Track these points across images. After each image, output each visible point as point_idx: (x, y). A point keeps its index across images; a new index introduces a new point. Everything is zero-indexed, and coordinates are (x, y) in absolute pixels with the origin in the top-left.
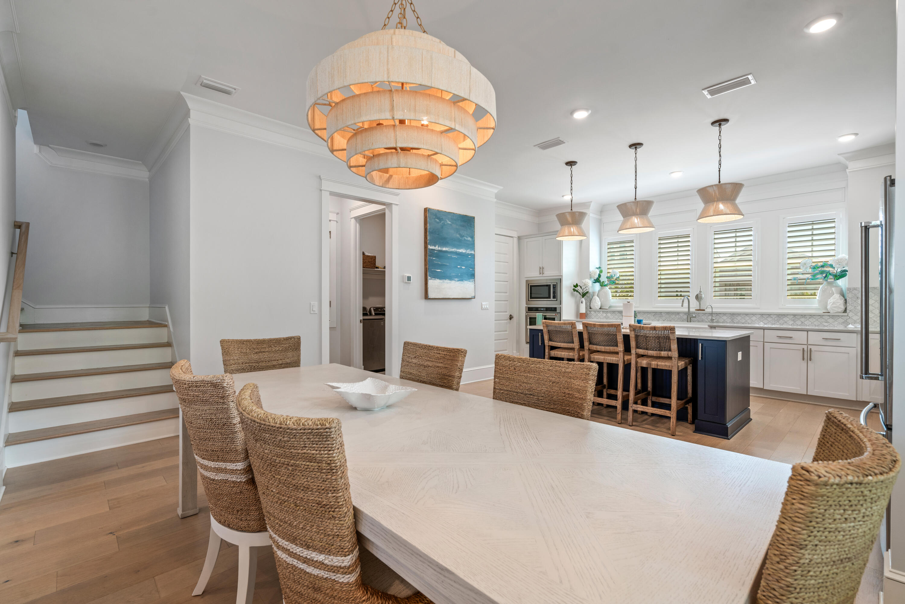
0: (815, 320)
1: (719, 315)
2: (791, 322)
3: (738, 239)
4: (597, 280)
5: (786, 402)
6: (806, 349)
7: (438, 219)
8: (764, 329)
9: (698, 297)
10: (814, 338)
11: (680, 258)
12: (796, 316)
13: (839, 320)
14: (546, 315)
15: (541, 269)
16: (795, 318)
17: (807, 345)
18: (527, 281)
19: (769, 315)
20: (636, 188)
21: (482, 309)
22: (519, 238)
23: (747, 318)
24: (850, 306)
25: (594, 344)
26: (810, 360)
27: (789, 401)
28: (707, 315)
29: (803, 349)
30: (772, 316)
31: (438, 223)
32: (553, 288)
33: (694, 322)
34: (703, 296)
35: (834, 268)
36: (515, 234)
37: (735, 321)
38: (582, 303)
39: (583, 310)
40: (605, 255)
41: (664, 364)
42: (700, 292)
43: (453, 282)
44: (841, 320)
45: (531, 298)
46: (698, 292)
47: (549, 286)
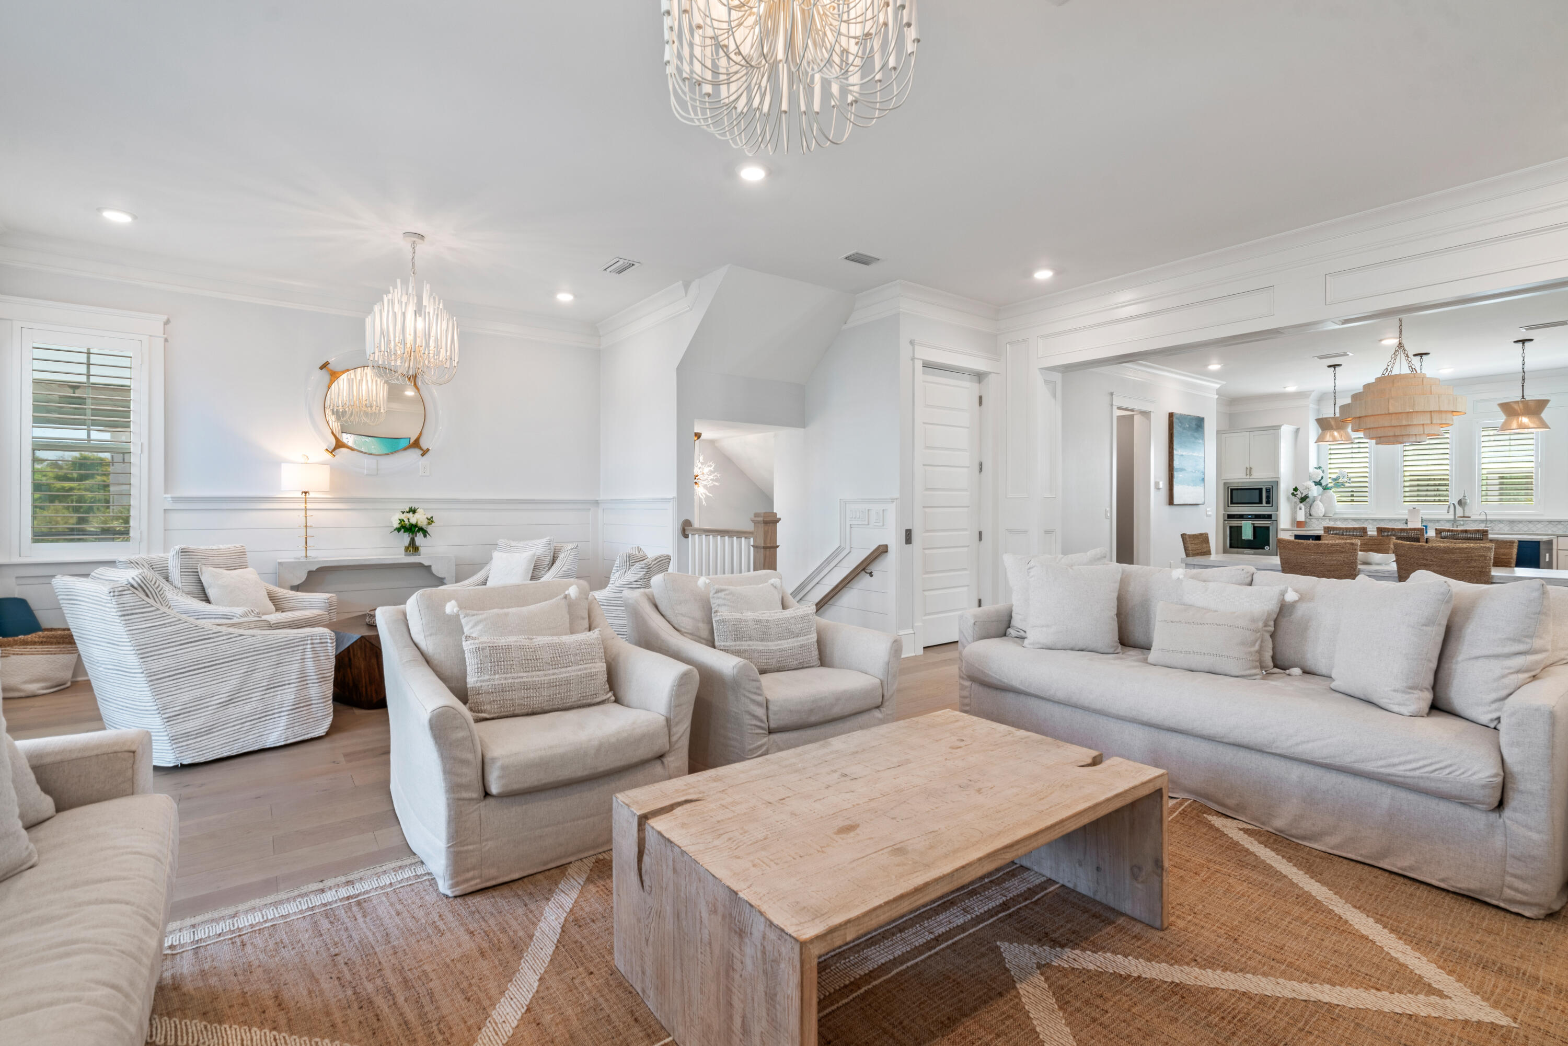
1: (1493, 522)
3: (1513, 442)
4: (1319, 483)
7: (1177, 422)
8: (1557, 537)
9: (1460, 503)
14: (1253, 524)
15: (1248, 470)
18: (1224, 483)
21: (1206, 515)
23: (1529, 525)
28: (1476, 522)
31: (1180, 427)
32: (1267, 492)
34: (1468, 501)
37: (1515, 528)
38: (1300, 509)
39: (1300, 517)
40: (1325, 452)
42: (1464, 497)
45: (1232, 503)
46: (1461, 497)
47: (1260, 490)
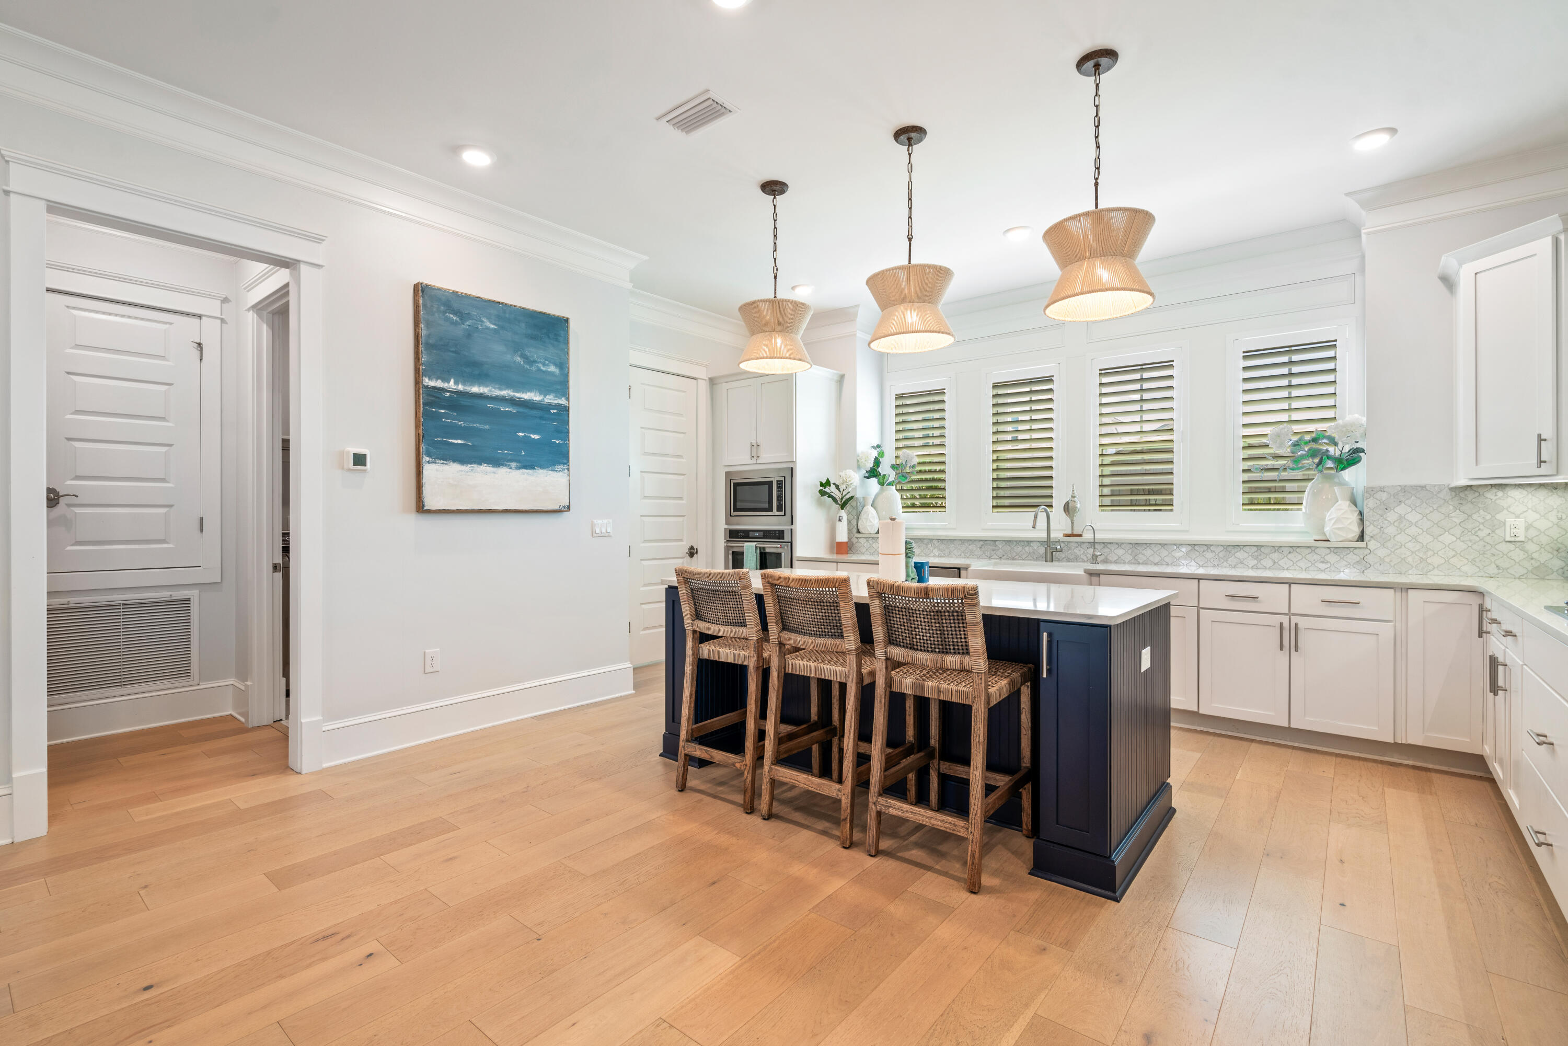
0: (1300, 557)
1: (1109, 546)
2: (1253, 562)
3: (1146, 385)
4: (873, 473)
5: (1245, 744)
6: (1286, 625)
7: (455, 314)
8: (1199, 580)
9: (1068, 509)
10: (1305, 599)
11: (1035, 426)
12: (1262, 549)
13: (1349, 556)
14: (764, 548)
15: (754, 448)
16: (1259, 551)
17: (1290, 614)
18: (727, 474)
19: (1208, 546)
20: (910, 240)
21: (593, 534)
22: (712, 381)
23: (1164, 553)
24: (1372, 526)
25: (791, 631)
26: (1296, 650)
27: (1252, 741)
28: (1085, 546)
29: (1281, 624)
30: (1212, 548)
31: (455, 323)
32: (778, 488)
33: (1059, 560)
34: (1078, 505)
35: (1336, 444)
36: (702, 373)
37: (1141, 558)
38: (840, 520)
39: (842, 537)
40: (891, 419)
41: (954, 688)
42: (1074, 497)
43: (503, 471)
44: (1352, 558)
45: (736, 510)
46: (1069, 498)
47: (770, 484)
